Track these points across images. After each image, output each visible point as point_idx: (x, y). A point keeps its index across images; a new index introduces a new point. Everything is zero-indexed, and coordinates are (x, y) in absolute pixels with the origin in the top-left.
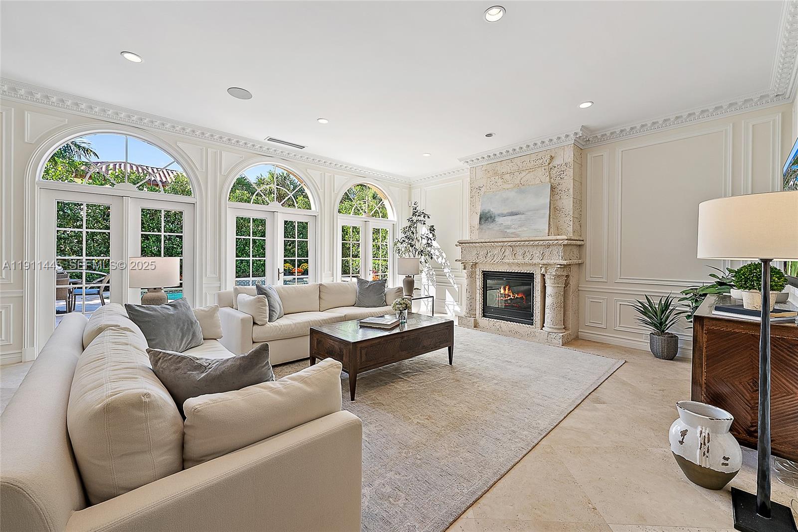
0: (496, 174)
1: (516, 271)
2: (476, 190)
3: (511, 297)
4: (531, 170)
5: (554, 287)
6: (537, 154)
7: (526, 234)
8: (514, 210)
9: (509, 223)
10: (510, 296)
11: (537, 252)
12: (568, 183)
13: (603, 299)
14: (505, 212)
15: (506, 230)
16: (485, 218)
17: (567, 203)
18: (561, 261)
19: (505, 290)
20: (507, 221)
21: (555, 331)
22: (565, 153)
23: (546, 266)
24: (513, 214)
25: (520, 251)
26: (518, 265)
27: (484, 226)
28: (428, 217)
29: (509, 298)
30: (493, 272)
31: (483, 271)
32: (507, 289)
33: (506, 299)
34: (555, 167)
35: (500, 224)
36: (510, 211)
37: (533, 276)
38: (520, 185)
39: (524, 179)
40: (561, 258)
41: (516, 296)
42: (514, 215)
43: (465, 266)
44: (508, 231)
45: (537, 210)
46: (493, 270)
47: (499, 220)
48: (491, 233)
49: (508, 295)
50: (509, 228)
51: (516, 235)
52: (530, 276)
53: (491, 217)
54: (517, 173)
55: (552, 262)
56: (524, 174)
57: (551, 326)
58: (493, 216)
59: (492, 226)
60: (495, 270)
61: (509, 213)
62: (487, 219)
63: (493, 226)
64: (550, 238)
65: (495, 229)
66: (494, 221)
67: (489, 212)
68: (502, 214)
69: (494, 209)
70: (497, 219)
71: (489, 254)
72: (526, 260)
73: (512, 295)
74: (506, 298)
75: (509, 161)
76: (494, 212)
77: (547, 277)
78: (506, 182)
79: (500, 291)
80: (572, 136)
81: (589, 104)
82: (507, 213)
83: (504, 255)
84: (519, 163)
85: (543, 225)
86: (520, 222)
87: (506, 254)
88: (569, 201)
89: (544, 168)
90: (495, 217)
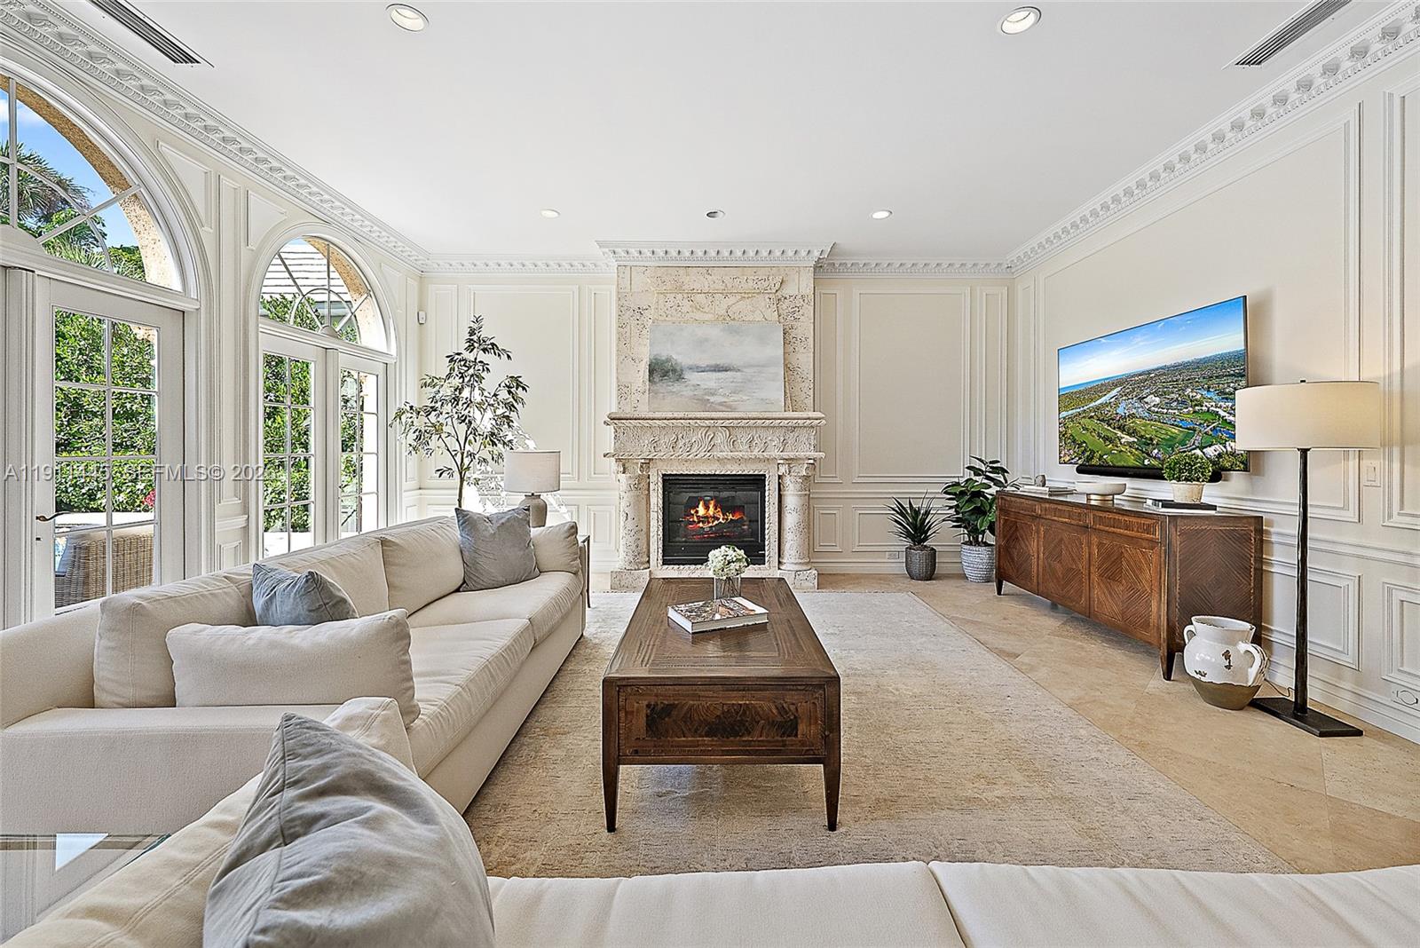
0: (679, 289)
1: (734, 473)
2: (630, 314)
3: (721, 520)
4: (746, 296)
5: (801, 496)
6: (755, 270)
7: (747, 406)
8: (721, 362)
9: (712, 384)
10: (718, 519)
11: (774, 439)
12: (804, 328)
13: (838, 509)
14: (703, 364)
15: (707, 397)
16: (661, 371)
17: (804, 360)
18: (812, 453)
19: (707, 508)
20: (710, 380)
21: (805, 568)
22: (801, 279)
23: (789, 461)
24: (718, 369)
25: (743, 438)
26: (739, 461)
27: (662, 387)
28: (509, 357)
29: (716, 522)
30: (687, 475)
31: (664, 475)
32: (711, 506)
33: (710, 525)
34: (785, 298)
35: (693, 386)
36: (713, 362)
37: (764, 480)
38: (728, 318)
39: (734, 308)
40: (812, 448)
41: (731, 517)
42: (719, 371)
43: (624, 465)
44: (712, 399)
45: (763, 366)
46: (686, 472)
47: (692, 377)
48: (673, 400)
49: (714, 517)
50: (713, 394)
51: (727, 407)
52: (758, 482)
53: (674, 371)
54: (721, 295)
55: (801, 454)
56: (732, 300)
57: (798, 561)
58: (678, 368)
59: (676, 387)
60: (692, 473)
61: (711, 366)
62: (665, 374)
63: (679, 388)
64: (789, 414)
65: (684, 393)
66: (680, 377)
67: (668, 360)
68: (698, 367)
69: (680, 355)
70: (687, 375)
71: (680, 443)
72: (756, 452)
73: (722, 517)
74: (709, 523)
75: (704, 270)
76: (679, 361)
77: (787, 480)
78: (699, 308)
79: (697, 512)
80: (815, 255)
81: (886, 214)
82: (707, 366)
83: (712, 443)
84: (727, 279)
85: (774, 392)
86: (733, 384)
87: (718, 441)
88: (808, 357)
89: (767, 296)
90: (682, 370)
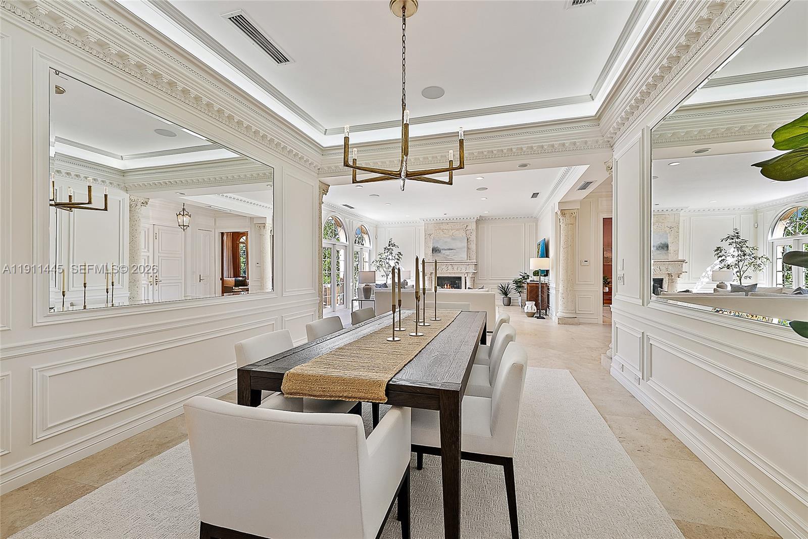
0: (439, 229)
2: (428, 235)
4: (458, 230)
5: (470, 282)
6: (459, 223)
7: (457, 259)
8: (451, 247)
9: (448, 253)
11: (463, 268)
12: (473, 238)
15: (447, 257)
16: (435, 250)
17: (473, 246)
19: (447, 286)
20: (448, 252)
22: (472, 225)
23: (467, 273)
24: (450, 249)
25: (455, 267)
26: (454, 273)
27: (435, 254)
28: (398, 247)
34: (468, 230)
35: (443, 254)
38: (452, 236)
39: (454, 233)
40: (473, 270)
45: (462, 249)
47: (443, 252)
48: (439, 258)
49: (449, 288)
51: (452, 259)
52: (460, 278)
53: (438, 250)
54: (451, 230)
55: (470, 271)
56: (454, 231)
60: (442, 276)
63: (440, 255)
64: (467, 261)
66: (440, 252)
67: (437, 247)
68: (445, 249)
69: (439, 246)
71: (440, 268)
72: (459, 271)
75: (446, 224)
76: (439, 248)
77: (467, 278)
78: (445, 234)
79: (445, 287)
80: (476, 219)
82: (447, 249)
84: (452, 226)
85: (464, 255)
86: (453, 253)
87: (449, 268)
89: (463, 230)
90: (440, 250)
